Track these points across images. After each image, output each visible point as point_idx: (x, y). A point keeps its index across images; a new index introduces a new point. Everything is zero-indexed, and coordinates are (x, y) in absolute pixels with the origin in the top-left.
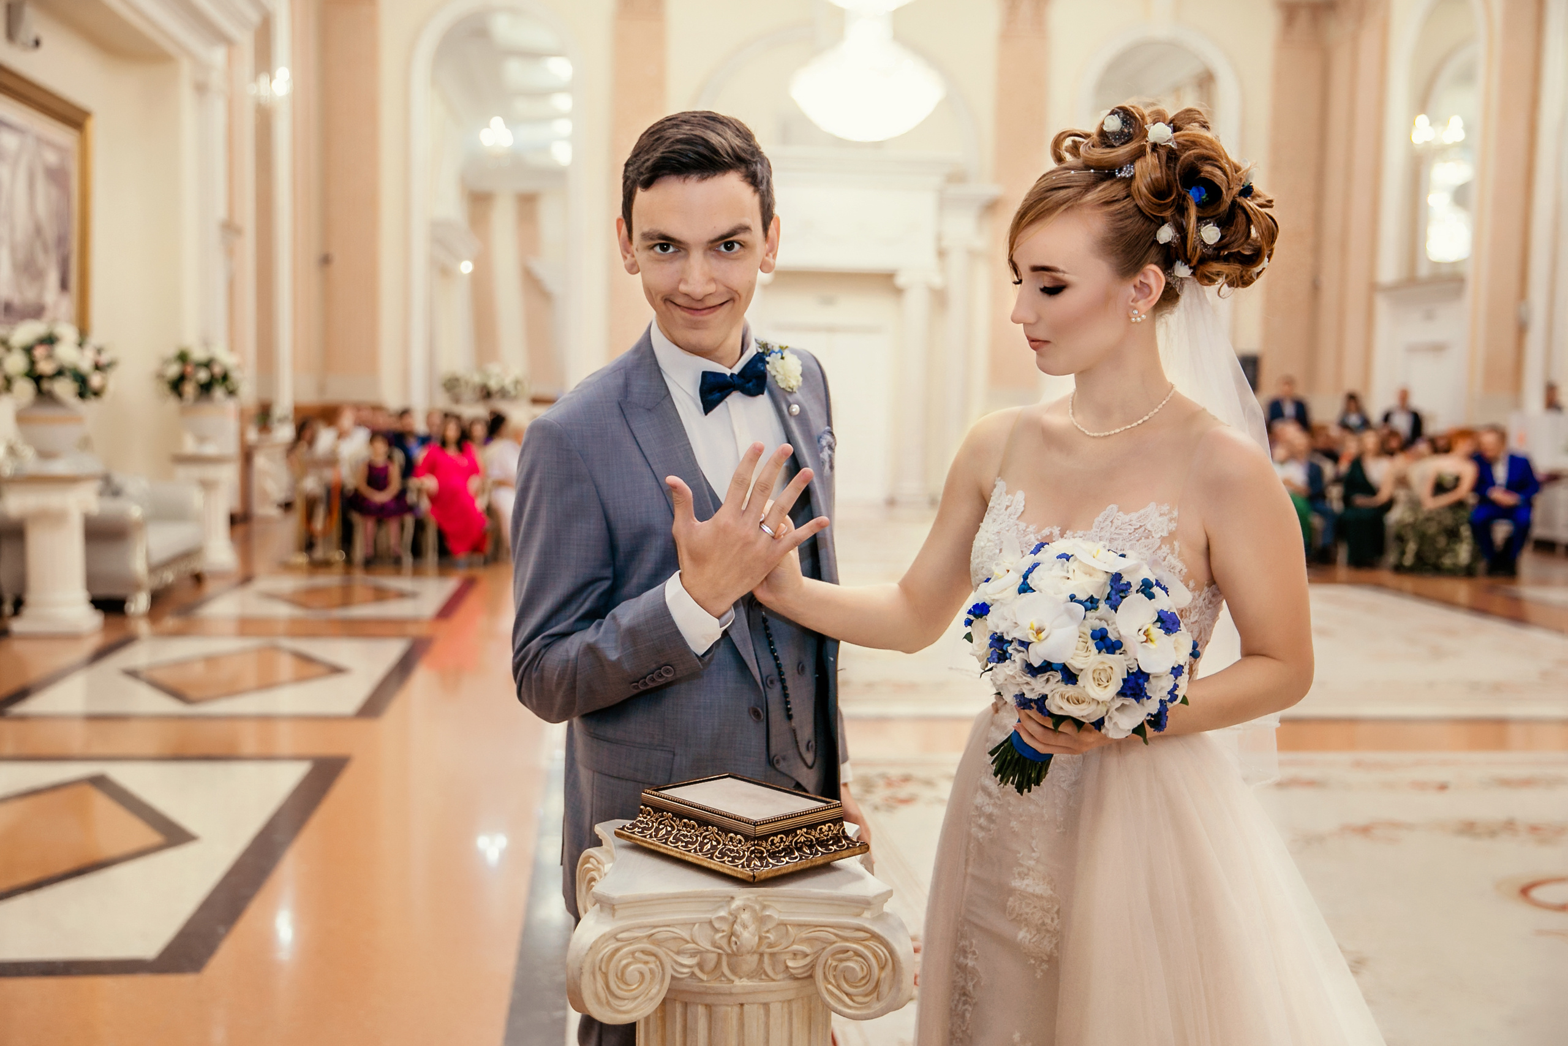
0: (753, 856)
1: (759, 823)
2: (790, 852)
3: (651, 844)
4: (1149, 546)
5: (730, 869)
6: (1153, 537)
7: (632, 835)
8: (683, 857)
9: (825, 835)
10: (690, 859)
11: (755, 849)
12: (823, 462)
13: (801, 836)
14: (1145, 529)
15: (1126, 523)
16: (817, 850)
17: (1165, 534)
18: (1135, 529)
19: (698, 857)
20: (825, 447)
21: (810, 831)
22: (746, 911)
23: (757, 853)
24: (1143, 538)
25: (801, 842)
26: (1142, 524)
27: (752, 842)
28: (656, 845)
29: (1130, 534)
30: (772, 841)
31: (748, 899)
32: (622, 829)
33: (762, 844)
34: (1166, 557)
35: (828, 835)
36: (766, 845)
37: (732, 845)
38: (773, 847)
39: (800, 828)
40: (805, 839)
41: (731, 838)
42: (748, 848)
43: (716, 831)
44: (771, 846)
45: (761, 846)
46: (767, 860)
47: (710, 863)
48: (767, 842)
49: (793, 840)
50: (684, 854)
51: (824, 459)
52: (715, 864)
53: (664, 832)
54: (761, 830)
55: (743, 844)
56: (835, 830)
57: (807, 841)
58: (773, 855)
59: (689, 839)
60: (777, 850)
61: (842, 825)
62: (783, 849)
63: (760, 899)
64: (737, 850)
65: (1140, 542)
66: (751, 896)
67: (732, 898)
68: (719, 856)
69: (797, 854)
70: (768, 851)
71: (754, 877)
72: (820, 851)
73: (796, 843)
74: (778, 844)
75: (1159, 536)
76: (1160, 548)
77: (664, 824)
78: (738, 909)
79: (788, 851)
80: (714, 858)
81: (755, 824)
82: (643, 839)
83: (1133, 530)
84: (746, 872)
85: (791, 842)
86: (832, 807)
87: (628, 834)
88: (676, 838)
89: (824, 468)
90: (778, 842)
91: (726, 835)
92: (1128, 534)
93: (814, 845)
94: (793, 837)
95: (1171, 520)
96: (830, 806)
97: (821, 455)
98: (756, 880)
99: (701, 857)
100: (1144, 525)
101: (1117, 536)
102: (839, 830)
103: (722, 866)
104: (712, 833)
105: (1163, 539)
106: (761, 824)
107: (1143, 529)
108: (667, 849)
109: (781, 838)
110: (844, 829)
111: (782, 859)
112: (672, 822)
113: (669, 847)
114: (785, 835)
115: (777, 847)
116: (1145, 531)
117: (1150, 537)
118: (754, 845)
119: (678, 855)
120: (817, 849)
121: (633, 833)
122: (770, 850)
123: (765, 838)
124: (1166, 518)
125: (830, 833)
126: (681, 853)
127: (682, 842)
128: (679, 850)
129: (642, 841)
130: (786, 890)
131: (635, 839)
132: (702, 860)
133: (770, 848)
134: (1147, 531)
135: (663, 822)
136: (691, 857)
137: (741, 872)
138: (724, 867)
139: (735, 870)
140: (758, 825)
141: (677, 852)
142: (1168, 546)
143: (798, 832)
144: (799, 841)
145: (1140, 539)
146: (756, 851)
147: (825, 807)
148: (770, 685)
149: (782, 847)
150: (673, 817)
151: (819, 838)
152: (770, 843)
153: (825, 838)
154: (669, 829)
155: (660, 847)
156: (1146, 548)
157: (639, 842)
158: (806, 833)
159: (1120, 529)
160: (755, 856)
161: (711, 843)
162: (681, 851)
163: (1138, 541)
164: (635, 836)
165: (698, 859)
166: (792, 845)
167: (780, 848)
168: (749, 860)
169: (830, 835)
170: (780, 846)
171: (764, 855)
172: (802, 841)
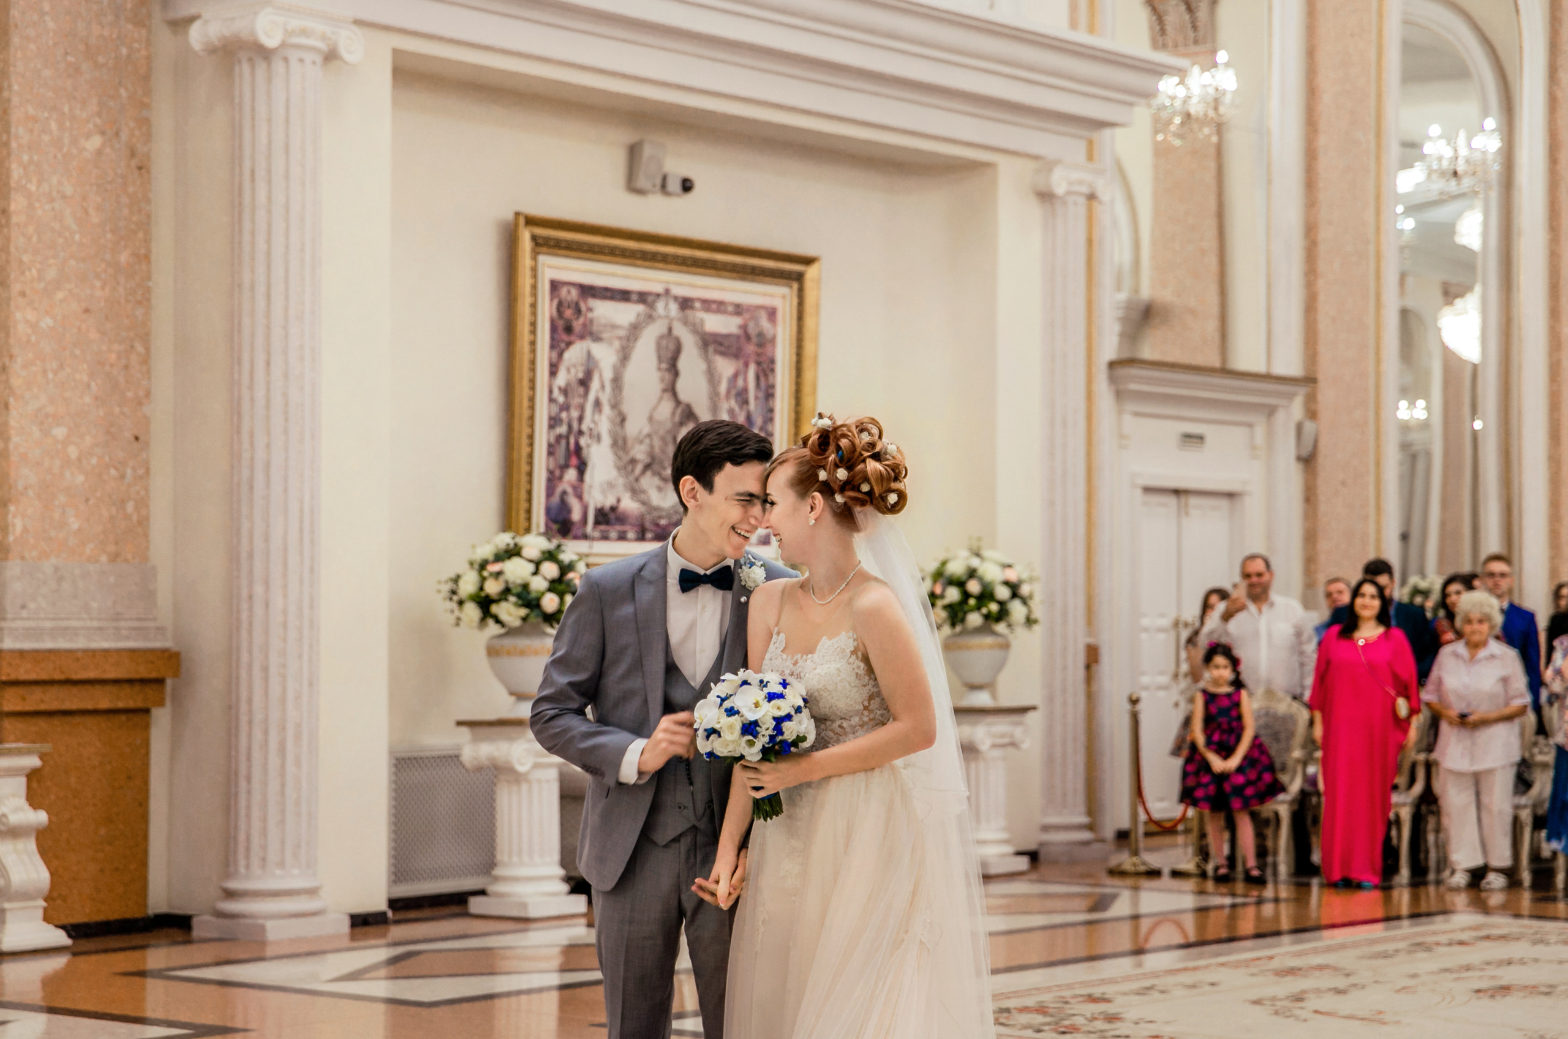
6: (846, 652)
15: (830, 645)
17: (852, 649)
24: (840, 653)
26: (839, 645)
29: (833, 652)
34: (854, 662)
75: (849, 650)
76: (850, 657)
95: (854, 640)
117: (844, 652)
124: (851, 640)
163: (838, 655)
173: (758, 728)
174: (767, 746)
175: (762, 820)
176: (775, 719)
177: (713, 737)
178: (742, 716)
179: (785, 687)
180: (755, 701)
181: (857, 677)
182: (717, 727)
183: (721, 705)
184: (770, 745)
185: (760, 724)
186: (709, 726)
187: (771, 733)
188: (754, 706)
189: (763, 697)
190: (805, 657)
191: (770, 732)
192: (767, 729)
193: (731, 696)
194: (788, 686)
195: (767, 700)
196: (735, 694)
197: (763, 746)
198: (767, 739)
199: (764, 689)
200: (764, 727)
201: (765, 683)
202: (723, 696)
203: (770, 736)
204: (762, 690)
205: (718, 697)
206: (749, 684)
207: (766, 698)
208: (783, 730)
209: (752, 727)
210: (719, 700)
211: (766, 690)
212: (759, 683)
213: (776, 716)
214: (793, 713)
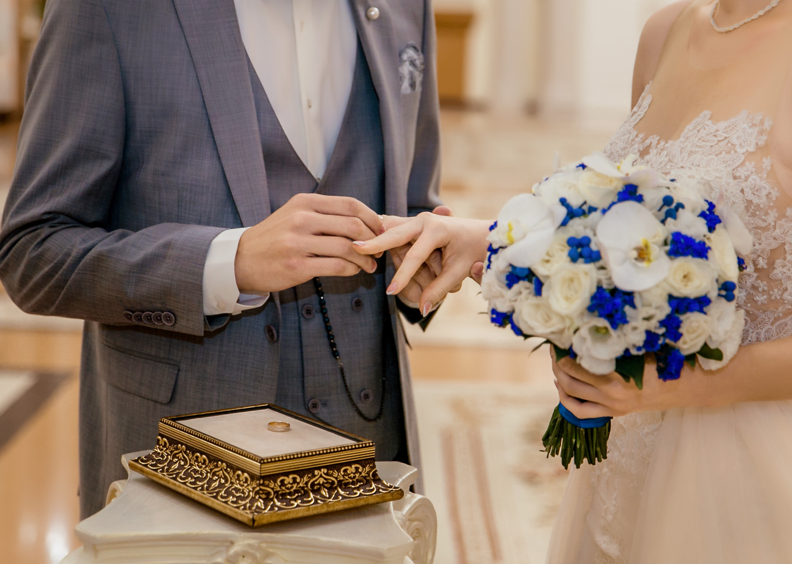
0: (257, 497)
1: (266, 461)
2: (304, 494)
3: (161, 479)
4: (728, 163)
5: (231, 510)
6: (736, 152)
7: (145, 468)
8: (189, 494)
9: (350, 478)
10: (196, 497)
11: (261, 489)
12: (401, 77)
13: (320, 477)
14: (729, 142)
15: (711, 133)
16: (338, 494)
17: (752, 149)
18: (719, 141)
19: (203, 495)
20: (405, 61)
21: (331, 472)
22: (245, 559)
23: (262, 494)
24: (723, 153)
25: (319, 484)
26: (727, 136)
27: (258, 482)
28: (166, 480)
29: (711, 146)
30: (282, 481)
31: (249, 545)
32: (136, 461)
33: (268, 485)
34: (749, 176)
35: (354, 477)
36: (275, 486)
37: (239, 483)
38: (284, 488)
39: (319, 469)
40: (325, 481)
41: (238, 476)
42: (254, 488)
43: (225, 468)
44: (280, 487)
45: (268, 486)
46: (274, 502)
47: (213, 502)
48: (275, 482)
49: (309, 481)
50: (190, 492)
51: (403, 74)
52: (218, 504)
53: (176, 466)
54: (270, 468)
55: (249, 483)
56: (364, 471)
57: (327, 483)
58: (282, 497)
59: (199, 476)
60: (288, 491)
61: (374, 467)
62: (296, 491)
63: (264, 545)
64: (243, 490)
65: (720, 156)
66: (252, 542)
67: (232, 543)
68: (224, 495)
69: (312, 495)
70: (276, 492)
71: (254, 520)
72: (341, 495)
73: (313, 485)
74: (289, 486)
75: (743, 150)
76: (742, 164)
77: (178, 458)
78: (237, 555)
79: (303, 493)
80: (219, 498)
81: (262, 461)
82: (155, 472)
83: (716, 142)
84: (246, 515)
85: (307, 483)
86: (361, 446)
87: (141, 466)
88: (187, 475)
89: (402, 83)
90: (289, 483)
91: (234, 472)
92: (709, 146)
93: (336, 488)
94: (309, 477)
95: (761, 133)
96: (362, 444)
97: (400, 69)
98: (256, 524)
99: (206, 496)
100: (729, 137)
101: (697, 149)
102: (368, 473)
103: (224, 506)
104: (221, 470)
105: (749, 155)
106: (268, 462)
107: (726, 141)
108: (175, 485)
109: (294, 479)
110: (376, 471)
111: (292, 502)
112: (185, 455)
113: (177, 483)
114: (299, 475)
115: (288, 489)
116: (728, 143)
117: (733, 152)
118: (260, 485)
119: (185, 492)
120: (338, 492)
121: (146, 466)
122: (279, 491)
123: (273, 477)
124: (756, 129)
125: (357, 475)
126: (187, 490)
127: (192, 477)
128: (186, 487)
129: (154, 475)
130: (292, 537)
131: (147, 473)
132: (206, 499)
133: (279, 489)
134: (729, 145)
135: (177, 456)
136: (197, 495)
137: (241, 515)
138: (226, 508)
139: (236, 512)
140: (264, 463)
141: (184, 489)
142: (753, 163)
143: (316, 472)
144: (316, 483)
145: (721, 153)
146: (261, 492)
147: (355, 445)
148: (305, 315)
149: (294, 488)
150: (186, 450)
151: (343, 480)
152: (279, 484)
153: (351, 481)
154: (182, 463)
155: (168, 482)
156: (725, 165)
157: (150, 477)
158: (327, 474)
159: (703, 141)
160: (260, 497)
161: (220, 481)
162: (188, 488)
163: (717, 155)
164: (147, 469)
165: (202, 497)
166: (307, 487)
167: (292, 490)
168: (253, 500)
169: (357, 478)
170: (292, 487)
171: (271, 497)
172: (321, 483)
173: (627, 309)
174: (634, 352)
175: (558, 458)
176: (671, 298)
177: (521, 286)
178: (603, 268)
179: (711, 228)
180: (641, 244)
181: (747, 208)
182: (541, 271)
183: (564, 223)
184: (641, 353)
185: (637, 301)
186: (522, 263)
187: (653, 330)
188: (635, 254)
189: (661, 239)
190: (662, 143)
191: (653, 325)
192: (648, 319)
193: (592, 209)
194: (718, 226)
195: (668, 248)
196: (604, 211)
197: (627, 351)
198: (639, 338)
199: (670, 220)
200: (644, 312)
201: (673, 206)
202: (575, 203)
203: (649, 333)
204: (663, 222)
205: (563, 201)
206: (640, 199)
207: (665, 243)
208: (681, 330)
209: (618, 300)
210: (562, 212)
211: (672, 226)
212: (661, 203)
213: (676, 294)
214: (713, 294)
